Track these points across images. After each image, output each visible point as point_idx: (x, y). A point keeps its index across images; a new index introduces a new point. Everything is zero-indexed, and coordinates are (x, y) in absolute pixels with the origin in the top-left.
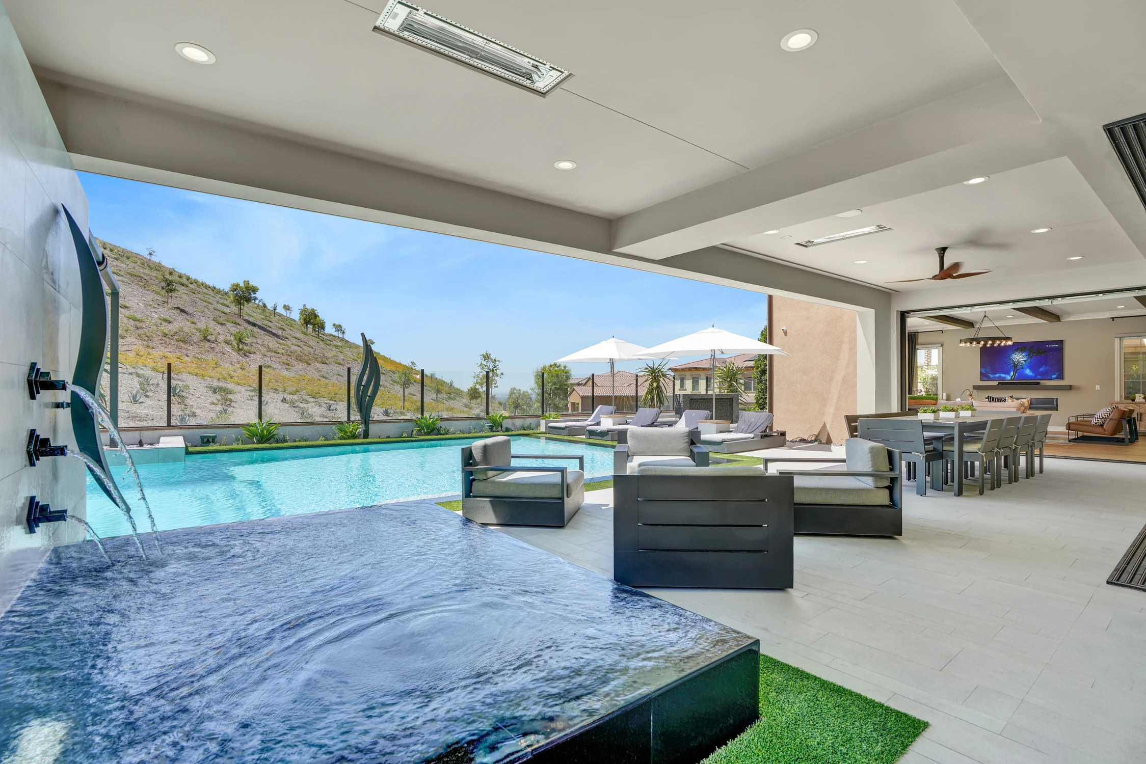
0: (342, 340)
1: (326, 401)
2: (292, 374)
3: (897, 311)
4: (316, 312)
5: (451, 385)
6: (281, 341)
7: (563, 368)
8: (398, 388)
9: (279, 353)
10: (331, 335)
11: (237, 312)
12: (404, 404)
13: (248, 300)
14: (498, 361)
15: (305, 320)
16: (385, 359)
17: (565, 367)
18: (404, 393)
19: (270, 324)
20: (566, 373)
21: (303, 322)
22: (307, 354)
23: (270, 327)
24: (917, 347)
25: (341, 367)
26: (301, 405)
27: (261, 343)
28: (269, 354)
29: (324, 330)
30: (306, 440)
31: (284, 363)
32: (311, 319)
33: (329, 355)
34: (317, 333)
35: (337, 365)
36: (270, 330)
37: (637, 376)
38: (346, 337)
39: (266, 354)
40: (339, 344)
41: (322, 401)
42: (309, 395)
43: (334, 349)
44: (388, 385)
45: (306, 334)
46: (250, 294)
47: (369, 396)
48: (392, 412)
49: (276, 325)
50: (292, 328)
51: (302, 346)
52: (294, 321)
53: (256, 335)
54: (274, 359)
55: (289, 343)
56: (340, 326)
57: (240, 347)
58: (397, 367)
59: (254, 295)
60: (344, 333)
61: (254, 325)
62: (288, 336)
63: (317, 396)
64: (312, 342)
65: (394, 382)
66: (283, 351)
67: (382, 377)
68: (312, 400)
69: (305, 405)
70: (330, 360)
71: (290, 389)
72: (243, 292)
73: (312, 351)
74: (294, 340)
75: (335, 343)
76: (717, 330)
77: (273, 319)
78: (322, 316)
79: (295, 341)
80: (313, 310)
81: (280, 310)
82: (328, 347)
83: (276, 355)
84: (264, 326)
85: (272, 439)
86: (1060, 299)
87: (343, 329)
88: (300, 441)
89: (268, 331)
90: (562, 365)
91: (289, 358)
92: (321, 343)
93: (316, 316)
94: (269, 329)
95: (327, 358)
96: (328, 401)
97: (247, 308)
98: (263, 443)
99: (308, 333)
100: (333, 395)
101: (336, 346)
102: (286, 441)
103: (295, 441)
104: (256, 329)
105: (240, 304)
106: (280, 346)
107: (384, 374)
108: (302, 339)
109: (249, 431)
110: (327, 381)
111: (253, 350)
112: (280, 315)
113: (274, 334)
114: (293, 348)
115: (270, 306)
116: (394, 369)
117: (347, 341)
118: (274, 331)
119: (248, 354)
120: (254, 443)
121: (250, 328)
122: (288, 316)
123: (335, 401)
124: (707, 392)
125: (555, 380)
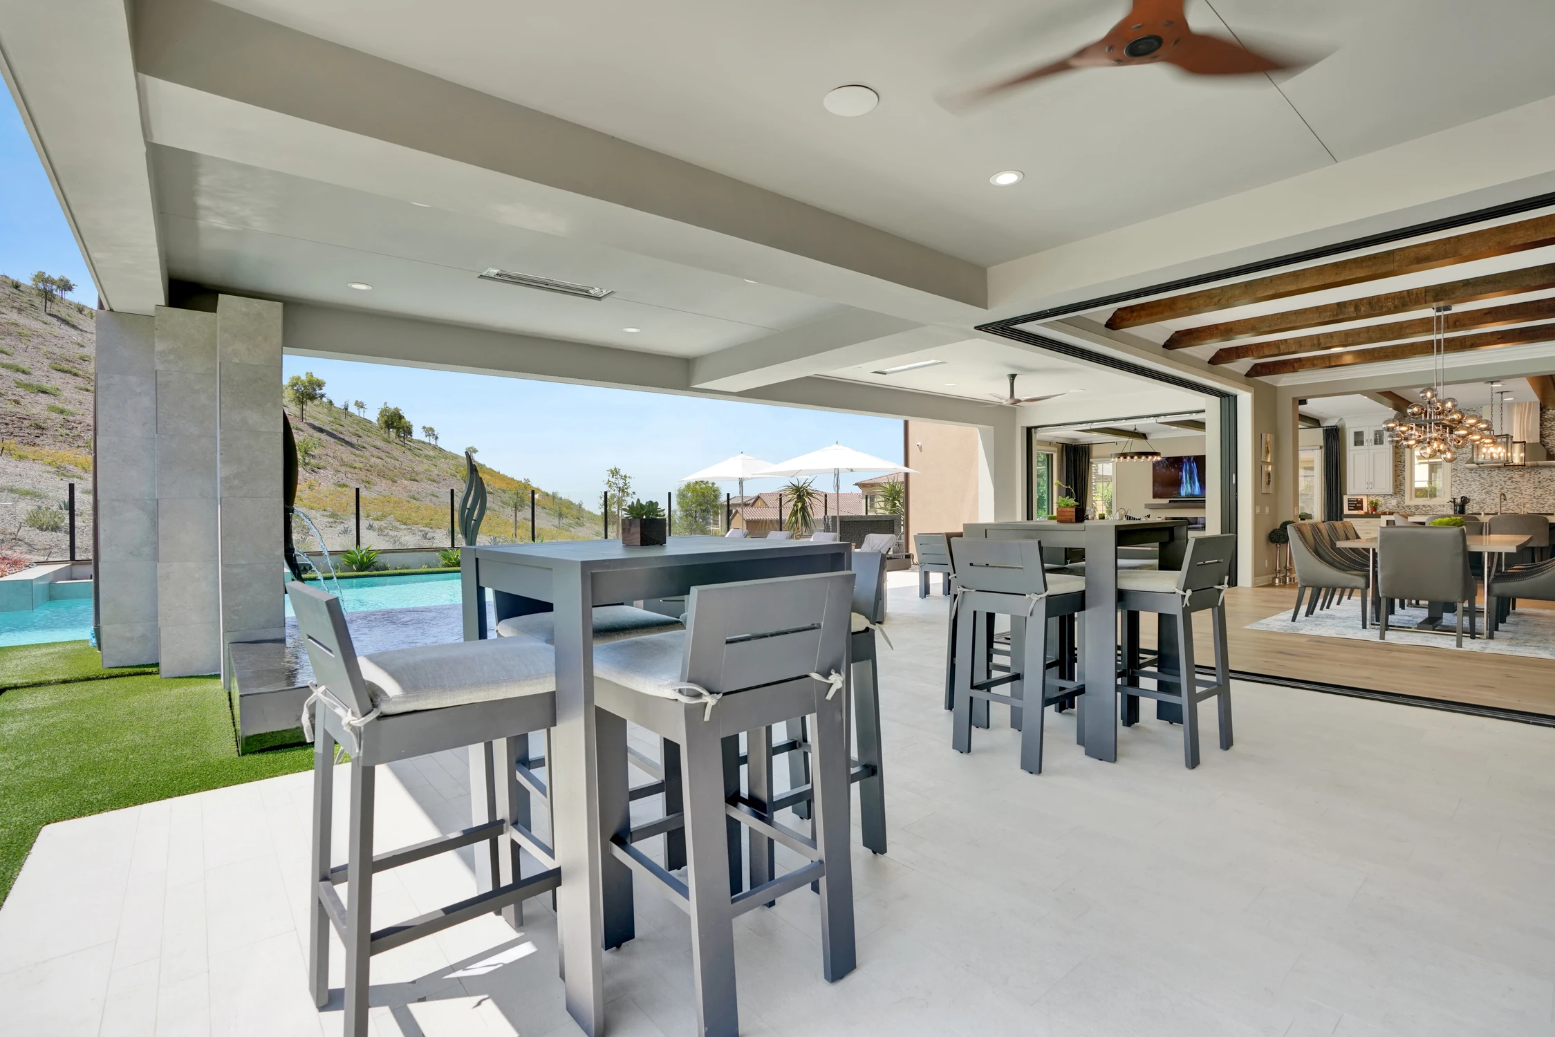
0: (435, 447)
1: (420, 529)
2: (374, 495)
3: (1022, 427)
4: (401, 412)
5: (580, 507)
6: (358, 452)
7: (711, 485)
8: (510, 511)
9: (355, 468)
10: (419, 441)
11: (298, 414)
12: (516, 531)
13: (312, 397)
14: (629, 477)
15: (386, 422)
16: (492, 473)
17: (713, 484)
18: (516, 517)
19: (341, 429)
20: (714, 491)
21: (383, 426)
22: (392, 468)
23: (341, 433)
24: (1091, 460)
25: (435, 484)
26: (391, 533)
27: (331, 455)
28: (343, 469)
29: (411, 436)
30: (407, 568)
31: (363, 481)
32: (394, 422)
33: (420, 468)
34: (402, 439)
35: (430, 482)
36: (342, 437)
37: (781, 495)
38: (440, 444)
39: (339, 469)
40: (431, 453)
41: (415, 528)
42: (399, 521)
43: (425, 461)
44: (497, 508)
45: (389, 442)
46: (315, 390)
47: (475, 520)
48: (501, 540)
49: (349, 430)
50: (369, 434)
51: (384, 457)
52: (370, 422)
53: (324, 445)
54: (349, 476)
55: (367, 454)
56: (432, 429)
57: (307, 461)
58: (508, 484)
59: (320, 392)
60: (437, 438)
61: (321, 430)
62: (365, 445)
63: (409, 522)
64: (397, 452)
65: (504, 503)
66: (361, 465)
67: (489, 498)
68: (403, 527)
69: (396, 533)
70: (421, 476)
71: (374, 514)
72: (305, 387)
73: (397, 464)
74: (372, 449)
75: (426, 452)
76: (841, 447)
77: (345, 422)
78: (408, 417)
79: (376, 452)
80: (397, 410)
81: (353, 409)
82: (417, 458)
83: (352, 470)
84: (334, 432)
85: (372, 567)
86: (1162, 417)
87: (436, 433)
88: (401, 569)
89: (340, 439)
90: (710, 482)
91: (369, 474)
92: (408, 453)
93: (401, 417)
94: (340, 435)
95: (417, 474)
96: (423, 528)
97: (310, 407)
98: (362, 571)
99: (391, 440)
100: (428, 521)
101: (427, 457)
102: (386, 569)
103: (396, 569)
104: (323, 436)
105: (302, 403)
106: (357, 459)
107: (491, 493)
108: (385, 448)
109: (348, 558)
110: (418, 503)
111: (322, 464)
112: (352, 415)
113: (348, 443)
114: (373, 460)
115: (339, 404)
116: (504, 486)
117: (441, 450)
118: (347, 439)
119: (316, 470)
120: (354, 571)
121: (317, 434)
122: (362, 415)
123: (431, 528)
124: (867, 514)
125: (701, 499)
